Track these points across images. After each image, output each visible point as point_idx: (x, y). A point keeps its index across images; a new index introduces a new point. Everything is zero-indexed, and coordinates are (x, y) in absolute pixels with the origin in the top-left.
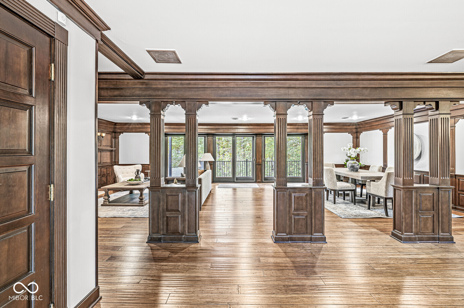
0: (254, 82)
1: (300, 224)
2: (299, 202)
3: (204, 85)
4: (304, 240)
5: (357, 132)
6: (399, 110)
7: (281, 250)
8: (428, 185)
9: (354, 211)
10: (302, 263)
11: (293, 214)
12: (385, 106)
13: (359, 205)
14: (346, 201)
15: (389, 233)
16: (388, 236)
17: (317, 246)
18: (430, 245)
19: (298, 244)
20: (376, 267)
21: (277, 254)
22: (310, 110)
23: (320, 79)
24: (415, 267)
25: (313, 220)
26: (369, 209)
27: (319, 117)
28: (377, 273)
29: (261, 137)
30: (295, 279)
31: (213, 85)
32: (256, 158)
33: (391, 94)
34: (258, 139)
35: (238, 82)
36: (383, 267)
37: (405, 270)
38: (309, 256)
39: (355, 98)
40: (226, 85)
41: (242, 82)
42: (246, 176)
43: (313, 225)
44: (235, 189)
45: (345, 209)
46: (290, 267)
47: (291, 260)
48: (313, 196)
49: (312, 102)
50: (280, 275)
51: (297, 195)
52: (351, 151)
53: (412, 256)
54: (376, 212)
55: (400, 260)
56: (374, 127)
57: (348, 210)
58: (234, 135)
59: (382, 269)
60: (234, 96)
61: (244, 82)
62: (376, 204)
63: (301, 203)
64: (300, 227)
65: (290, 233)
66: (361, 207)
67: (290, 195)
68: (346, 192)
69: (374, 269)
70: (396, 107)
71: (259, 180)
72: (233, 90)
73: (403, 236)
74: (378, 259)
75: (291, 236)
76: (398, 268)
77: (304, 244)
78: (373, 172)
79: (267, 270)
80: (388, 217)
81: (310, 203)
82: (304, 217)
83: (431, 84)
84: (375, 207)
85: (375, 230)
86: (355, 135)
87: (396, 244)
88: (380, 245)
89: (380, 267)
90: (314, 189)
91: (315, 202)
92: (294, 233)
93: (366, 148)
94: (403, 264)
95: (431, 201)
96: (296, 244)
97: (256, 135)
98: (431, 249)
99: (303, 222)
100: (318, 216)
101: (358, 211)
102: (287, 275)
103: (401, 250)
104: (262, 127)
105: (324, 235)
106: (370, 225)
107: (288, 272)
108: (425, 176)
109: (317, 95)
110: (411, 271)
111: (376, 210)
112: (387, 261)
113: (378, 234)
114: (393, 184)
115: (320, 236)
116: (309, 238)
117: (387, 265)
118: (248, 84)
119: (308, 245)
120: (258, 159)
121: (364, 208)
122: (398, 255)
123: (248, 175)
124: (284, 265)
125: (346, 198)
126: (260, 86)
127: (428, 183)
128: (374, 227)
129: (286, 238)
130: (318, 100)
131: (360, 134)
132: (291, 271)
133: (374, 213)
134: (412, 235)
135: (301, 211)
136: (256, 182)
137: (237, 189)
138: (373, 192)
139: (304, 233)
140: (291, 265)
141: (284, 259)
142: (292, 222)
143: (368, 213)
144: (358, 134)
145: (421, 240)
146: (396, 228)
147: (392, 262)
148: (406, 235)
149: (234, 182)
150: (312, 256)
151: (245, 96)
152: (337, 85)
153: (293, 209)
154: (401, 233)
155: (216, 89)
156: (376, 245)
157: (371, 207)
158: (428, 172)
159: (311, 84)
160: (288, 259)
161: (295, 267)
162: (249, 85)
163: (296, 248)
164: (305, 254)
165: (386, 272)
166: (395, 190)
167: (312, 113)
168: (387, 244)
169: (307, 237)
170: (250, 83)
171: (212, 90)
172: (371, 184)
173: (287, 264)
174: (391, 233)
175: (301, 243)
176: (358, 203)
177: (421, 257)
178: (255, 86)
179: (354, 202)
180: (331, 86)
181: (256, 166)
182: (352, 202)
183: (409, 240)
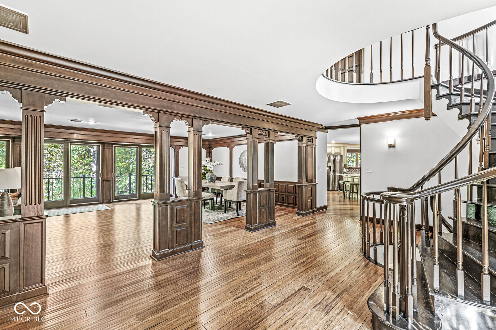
0: (134, 87)
1: (182, 235)
2: (181, 215)
3: (60, 74)
4: (185, 250)
5: (210, 148)
6: (250, 134)
7: (166, 266)
8: (263, 189)
9: (216, 216)
10: (190, 270)
11: (176, 227)
12: (242, 130)
13: (217, 211)
14: (206, 210)
15: (243, 228)
16: (243, 230)
17: (197, 252)
18: (265, 229)
19: (180, 255)
20: (243, 253)
21: (164, 271)
22: (190, 126)
23: (200, 99)
24: (263, 246)
25: (193, 229)
26: (225, 213)
27: (199, 133)
28: (244, 257)
29: (110, 147)
30: (190, 284)
31: (75, 77)
32: (103, 172)
33: (246, 122)
34: (105, 149)
35: (114, 82)
36: (246, 252)
37: (259, 250)
38: (194, 263)
39: (225, 121)
40: (96, 81)
41: (119, 83)
42: (82, 197)
43: (193, 234)
44: (67, 216)
45: (208, 216)
46: (182, 277)
47: (180, 271)
48: (193, 206)
49: (193, 119)
50: (175, 287)
51: (179, 207)
52: (209, 164)
53: (259, 239)
54: (230, 214)
55: (254, 244)
56: (223, 144)
57: (211, 216)
58: (67, 142)
59: (246, 253)
60: (108, 97)
61: (122, 84)
62: (229, 208)
63: (182, 215)
64: (181, 238)
65: (172, 247)
66: (219, 212)
67: (172, 209)
68: (206, 201)
69: (242, 256)
70: (248, 132)
71: (108, 200)
72: (106, 90)
73: (252, 227)
74: (242, 248)
75: (173, 250)
76: (255, 250)
77: (185, 254)
78: (225, 182)
79: (160, 288)
80: (239, 217)
81: (190, 214)
82: (185, 228)
83: (267, 118)
84: (228, 211)
85: (233, 228)
86: (209, 150)
87: (249, 234)
88: (240, 238)
89: (245, 253)
90: (194, 200)
91: (194, 212)
92: (176, 246)
93: (221, 162)
94: (256, 246)
95: (266, 200)
96: (178, 256)
97: (104, 143)
98: (267, 232)
99: (184, 234)
100: (197, 224)
101: (218, 216)
102: (182, 285)
103: (252, 237)
104: (111, 135)
105: (202, 241)
106: (230, 225)
107: (182, 282)
108: (262, 183)
109: (197, 113)
110: (261, 249)
111: (230, 213)
112: (248, 247)
113: (237, 230)
114: (246, 190)
115: (199, 243)
116: (190, 246)
117: (248, 250)
118: (127, 87)
119: (189, 253)
120: (105, 174)
121: (221, 213)
122: (252, 241)
123: (86, 195)
124: (175, 277)
125: (207, 207)
126: (141, 93)
127: (263, 187)
128: (233, 226)
129: (168, 253)
130: (198, 118)
131: (212, 150)
132: (184, 280)
133: (229, 215)
134: (257, 225)
135: (182, 223)
136: (102, 203)
137: (71, 215)
138: (228, 198)
139: (185, 244)
140: (181, 275)
141: (173, 273)
142: (174, 236)
143: (225, 216)
144: (211, 149)
145: (261, 228)
146: (248, 223)
147: (250, 247)
148: (254, 226)
149: (67, 207)
150: (197, 261)
151: (123, 100)
152: (212, 107)
153: (175, 222)
154: (251, 225)
155: (80, 83)
156: (238, 239)
157: (226, 211)
158: (264, 180)
159: (192, 102)
160: (177, 271)
161: (186, 275)
162: (129, 88)
163: (180, 259)
164: (190, 262)
165: (249, 255)
166: (247, 194)
167: (192, 129)
168: (245, 236)
169: (188, 247)
170: (129, 86)
171: (73, 83)
172: (227, 192)
173: (178, 276)
174: (244, 227)
175: (183, 254)
176: (216, 209)
177: (264, 238)
178: (135, 91)
179: (213, 209)
180: (207, 107)
181: (103, 183)
182: (212, 209)
183: (256, 229)
